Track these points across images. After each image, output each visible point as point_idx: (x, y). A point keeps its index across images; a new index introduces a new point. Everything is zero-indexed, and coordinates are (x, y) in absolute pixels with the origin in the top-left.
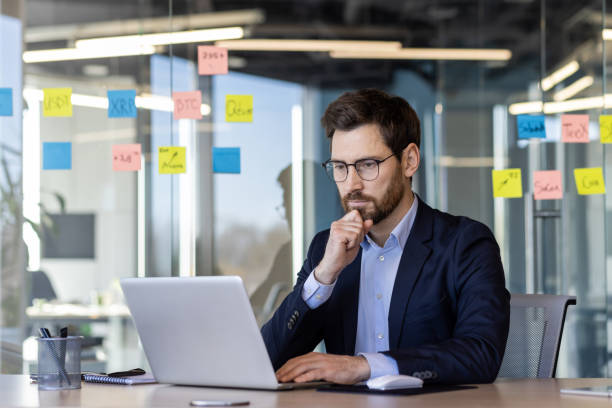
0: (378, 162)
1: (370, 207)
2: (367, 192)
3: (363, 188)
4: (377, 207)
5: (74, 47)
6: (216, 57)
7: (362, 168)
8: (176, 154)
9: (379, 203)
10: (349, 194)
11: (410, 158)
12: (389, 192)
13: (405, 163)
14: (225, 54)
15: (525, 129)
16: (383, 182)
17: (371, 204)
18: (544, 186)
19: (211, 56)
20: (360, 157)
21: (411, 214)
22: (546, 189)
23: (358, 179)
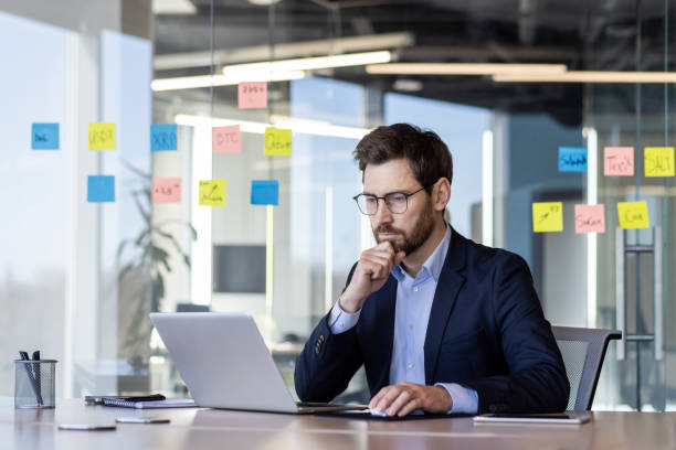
0: (407, 195)
1: (400, 239)
2: (397, 225)
3: (393, 221)
4: (406, 240)
5: (222, 73)
6: (256, 91)
7: (392, 202)
8: (215, 187)
9: (408, 235)
10: (379, 227)
11: (440, 192)
12: (418, 225)
13: (435, 197)
14: (265, 87)
16: (412, 215)
17: (401, 236)
18: (586, 220)
19: (251, 90)
20: (389, 191)
21: (443, 246)
22: (588, 223)
23: (389, 213)
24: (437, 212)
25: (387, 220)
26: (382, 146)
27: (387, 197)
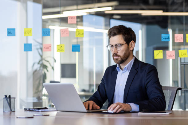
0: (121, 45)
1: (119, 59)
2: (118, 54)
3: (117, 52)
4: (121, 59)
6: (73, 18)
7: (117, 47)
9: (122, 57)
11: (132, 45)
13: (130, 46)
14: (76, 17)
15: (164, 38)
16: (123, 51)
17: (120, 58)
18: (170, 55)
19: (72, 18)
21: (132, 61)
23: (116, 50)
24: (131, 50)
25: (116, 52)
26: (115, 31)
27: (116, 45)
